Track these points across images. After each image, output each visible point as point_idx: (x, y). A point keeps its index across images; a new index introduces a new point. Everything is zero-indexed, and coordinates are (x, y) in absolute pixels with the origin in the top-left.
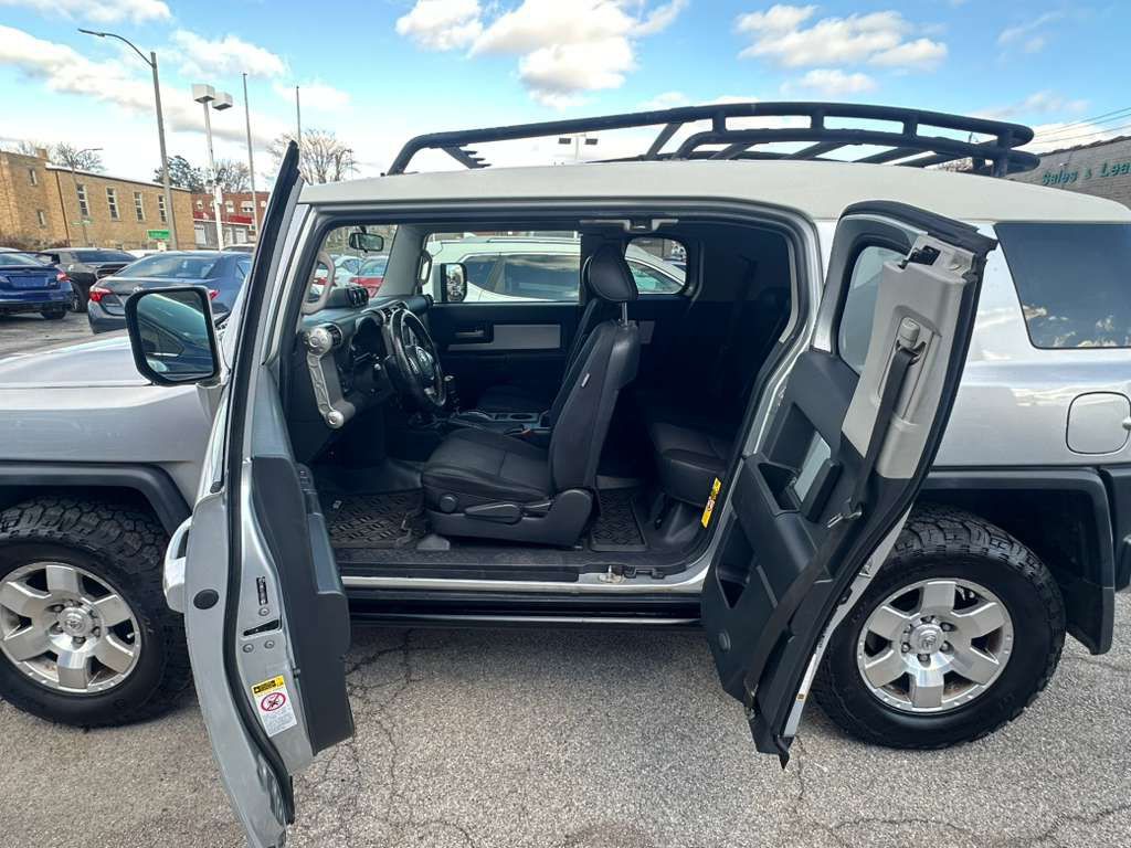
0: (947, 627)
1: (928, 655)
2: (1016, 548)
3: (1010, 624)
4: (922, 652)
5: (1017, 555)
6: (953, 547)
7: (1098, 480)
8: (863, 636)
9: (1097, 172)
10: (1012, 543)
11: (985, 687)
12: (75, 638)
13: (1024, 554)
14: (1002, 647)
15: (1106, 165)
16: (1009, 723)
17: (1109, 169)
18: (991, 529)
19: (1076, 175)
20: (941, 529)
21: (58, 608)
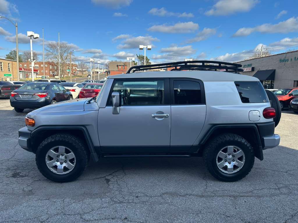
0: (233, 156)
1: (230, 162)
2: (243, 139)
3: (244, 155)
4: (229, 161)
5: (243, 141)
6: (232, 139)
7: (256, 126)
8: (217, 158)
9: (293, 59)
10: (242, 139)
11: (241, 168)
12: (61, 163)
13: (245, 140)
14: (243, 159)
15: (295, 57)
16: (246, 176)
17: (296, 59)
18: (239, 136)
19: (288, 60)
20: (230, 136)
21: (58, 156)
